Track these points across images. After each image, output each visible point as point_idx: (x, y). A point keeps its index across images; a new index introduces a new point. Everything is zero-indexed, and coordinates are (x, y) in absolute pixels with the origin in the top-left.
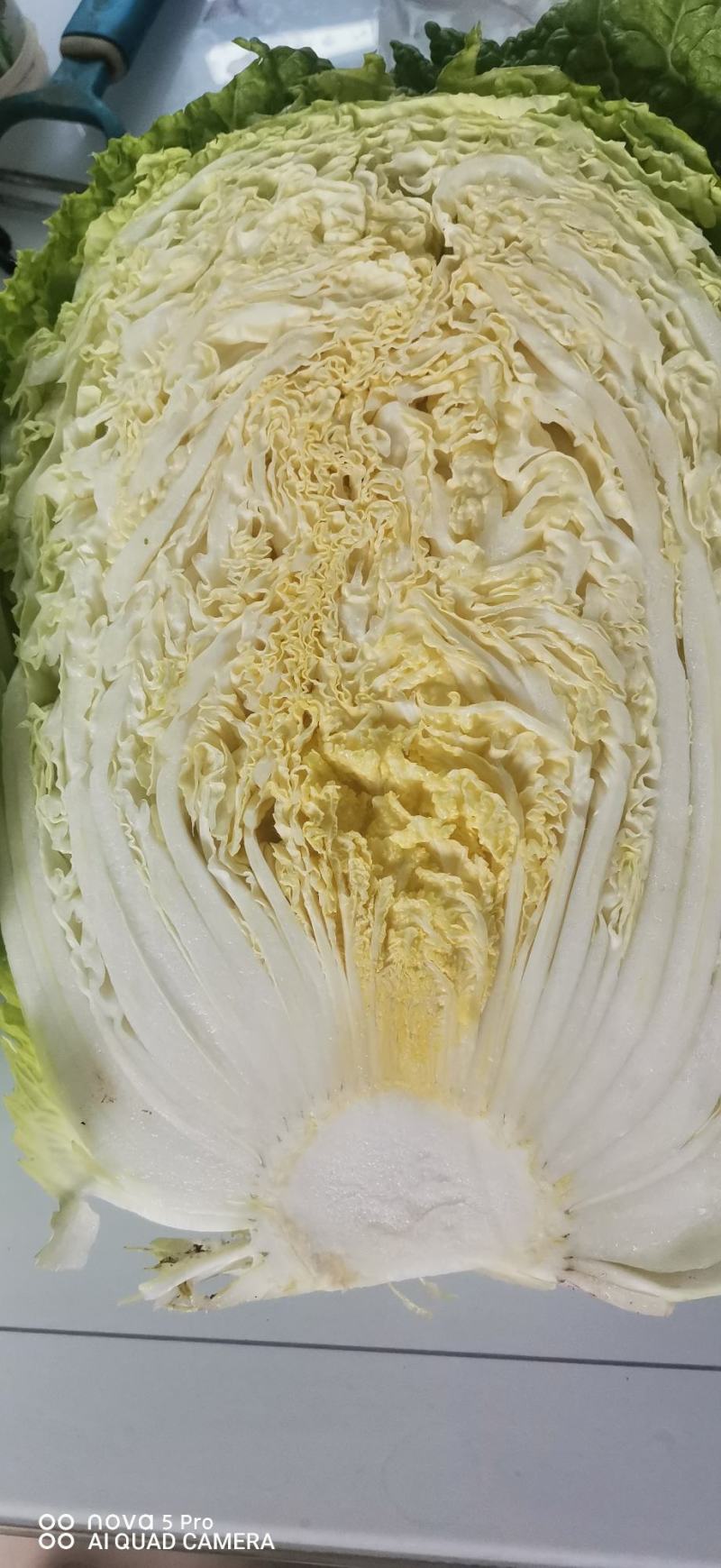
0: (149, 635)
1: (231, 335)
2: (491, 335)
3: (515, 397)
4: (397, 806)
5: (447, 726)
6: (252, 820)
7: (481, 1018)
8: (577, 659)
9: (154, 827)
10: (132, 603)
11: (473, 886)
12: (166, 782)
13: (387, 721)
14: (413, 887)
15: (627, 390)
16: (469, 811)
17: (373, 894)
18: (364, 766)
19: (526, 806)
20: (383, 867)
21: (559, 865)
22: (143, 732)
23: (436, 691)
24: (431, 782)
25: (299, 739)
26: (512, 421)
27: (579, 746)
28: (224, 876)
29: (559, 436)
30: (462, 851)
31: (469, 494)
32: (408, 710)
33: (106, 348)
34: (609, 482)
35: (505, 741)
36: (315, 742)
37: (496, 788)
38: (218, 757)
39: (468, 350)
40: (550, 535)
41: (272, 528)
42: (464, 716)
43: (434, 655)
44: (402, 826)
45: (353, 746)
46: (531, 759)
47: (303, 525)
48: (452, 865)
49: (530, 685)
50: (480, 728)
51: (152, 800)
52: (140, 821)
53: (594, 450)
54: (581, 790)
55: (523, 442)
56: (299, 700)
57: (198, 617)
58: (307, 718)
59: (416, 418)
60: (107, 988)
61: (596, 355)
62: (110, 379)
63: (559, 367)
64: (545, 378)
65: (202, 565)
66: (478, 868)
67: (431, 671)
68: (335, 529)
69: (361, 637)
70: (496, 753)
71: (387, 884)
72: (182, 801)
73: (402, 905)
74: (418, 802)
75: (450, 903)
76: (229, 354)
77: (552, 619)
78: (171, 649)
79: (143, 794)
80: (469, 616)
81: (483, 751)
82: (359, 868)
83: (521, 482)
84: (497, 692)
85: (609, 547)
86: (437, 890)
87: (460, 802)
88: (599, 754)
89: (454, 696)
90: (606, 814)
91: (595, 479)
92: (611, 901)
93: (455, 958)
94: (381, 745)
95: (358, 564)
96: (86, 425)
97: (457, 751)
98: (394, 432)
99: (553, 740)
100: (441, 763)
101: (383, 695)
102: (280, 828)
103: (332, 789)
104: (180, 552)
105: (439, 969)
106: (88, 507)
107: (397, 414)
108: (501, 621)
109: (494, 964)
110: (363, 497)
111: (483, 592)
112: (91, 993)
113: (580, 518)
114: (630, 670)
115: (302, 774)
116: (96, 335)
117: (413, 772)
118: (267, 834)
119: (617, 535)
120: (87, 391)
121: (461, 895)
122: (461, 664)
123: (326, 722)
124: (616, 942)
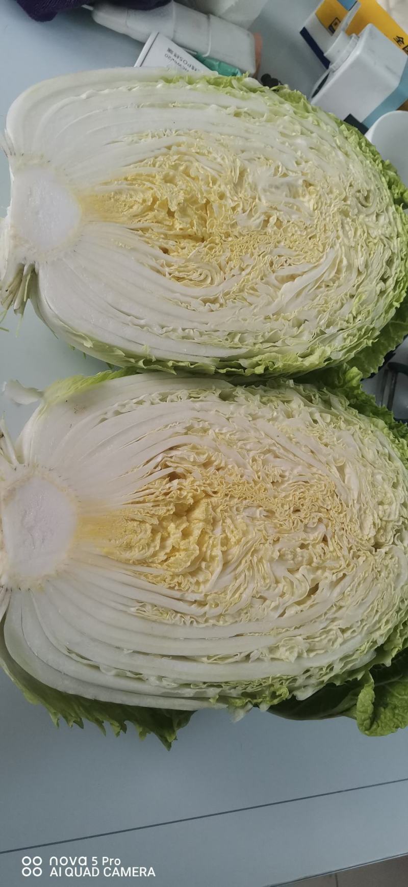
0: (245, 436)
1: (348, 470)
2: (348, 565)
3: (327, 574)
4: (184, 526)
5: (214, 546)
6: (179, 471)
7: (106, 557)
8: (237, 595)
9: (177, 434)
10: (257, 430)
11: (155, 554)
12: (193, 439)
13: (214, 522)
14: (154, 531)
15: (330, 615)
16: (183, 554)
17: (152, 516)
18: (198, 513)
19: (184, 575)
20: (162, 520)
21: (163, 588)
22: (210, 432)
23: (225, 542)
24: (193, 538)
25: (209, 489)
26: (319, 572)
27: (206, 596)
28: (159, 459)
29: (314, 589)
30: (168, 550)
31: (295, 555)
32: (218, 530)
33: (343, 425)
34: (299, 608)
35: (207, 567)
36: (208, 496)
37: (193, 563)
38: (203, 458)
39: (343, 556)
40: (280, 586)
41: (283, 482)
42: (217, 552)
43: (239, 541)
44: (177, 528)
45: (207, 510)
46: (201, 578)
47: (283, 494)
48: (162, 547)
49: (227, 578)
50: (213, 558)
51: (186, 434)
52: (180, 429)
53: (309, 603)
54: (190, 597)
55: (312, 576)
56: (223, 489)
57: (252, 454)
58: (215, 493)
59: (320, 537)
60: (118, 413)
61: (342, 604)
62: (333, 426)
63: (338, 589)
64: (334, 584)
65: (269, 456)
66: (162, 556)
67: (233, 540)
68: (282, 506)
69: (245, 514)
70: (203, 565)
71: (155, 521)
72: (185, 445)
73: (148, 527)
74: (186, 534)
75: (148, 545)
76: (341, 469)
77: (251, 586)
78: (240, 444)
79: (189, 429)
80: (252, 555)
81: (204, 559)
82: (162, 511)
83: (298, 575)
84: (226, 564)
85: (276, 608)
86: (153, 540)
87: (186, 550)
88: (202, 604)
89: (225, 548)
90: (181, 606)
91: (299, 603)
92: (149, 607)
93: (129, 547)
94: (206, 521)
95: (270, 514)
96: (317, 416)
97: (204, 549)
98: (315, 529)
99: (208, 585)
100: (200, 543)
101: (224, 522)
102: (176, 482)
103: (191, 501)
104: (274, 448)
105: (125, 541)
106: (289, 415)
107: (322, 530)
108: (251, 567)
109: (126, 562)
110: (294, 516)
111: (260, 561)
112: (116, 406)
113: (287, 597)
114: (233, 616)
115: (196, 490)
116: (347, 422)
117: (196, 533)
118: (173, 476)
119: (280, 611)
120: (328, 418)
121: (152, 550)
122: (235, 551)
123: (214, 500)
124: (133, 609)
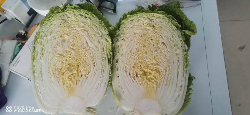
0: (127, 57)
1: (135, 32)
2: (158, 34)
3: (160, 40)
4: (148, 74)
5: (153, 67)
6: (135, 74)
7: (155, 93)
8: (165, 62)
9: (127, 74)
10: (126, 55)
11: (155, 81)
12: (128, 70)
13: (148, 66)
14: (149, 81)
15: (169, 40)
16: (155, 75)
17: (146, 81)
18: (146, 70)
19: (160, 75)
20: (147, 79)
21: (162, 80)
22: (126, 66)
23: (152, 64)
24: (151, 72)
25: (140, 67)
27: (164, 70)
28: (133, 79)
29: (164, 43)
30: (154, 78)
31: (156, 47)
32: (149, 66)
34: (168, 48)
35: (158, 69)
37: (157, 73)
38: (132, 68)
39: (156, 35)
40: (163, 52)
41: (138, 49)
42: (155, 67)
43: (152, 61)
44: (149, 76)
45: (145, 68)
46: (160, 71)
47: (141, 49)
48: (153, 79)
49: (160, 64)
50: (156, 68)
52: (125, 73)
53: (167, 45)
54: (165, 73)
55: (161, 43)
56: (140, 64)
57: (131, 56)
58: (141, 66)
59: (151, 40)
60: (122, 88)
61: (167, 37)
62: (124, 35)
63: (164, 37)
65: (132, 52)
66: (156, 80)
67: (152, 62)
68: (144, 49)
69: (146, 59)
70: (157, 70)
71: (148, 81)
72: (129, 72)
73: (149, 82)
74: (150, 73)
75: (153, 82)
76: (135, 34)
77: (163, 59)
78: (129, 59)
79: (126, 71)
80: (155, 58)
81: (156, 70)
82: (145, 79)
83: (160, 47)
84: (157, 64)
85: (168, 53)
86: (152, 81)
87: (154, 74)
88: (166, 70)
89: (154, 65)
90: (167, 76)
91: (167, 47)
92: (167, 83)
93: (153, 87)
94: (147, 68)
95: (146, 53)
96: (122, 38)
97: (154, 69)
98: (149, 42)
99: (162, 69)
100: (153, 70)
101: (147, 64)
102: (138, 75)
103: (143, 72)
104: (130, 50)
106: (122, 45)
107: (150, 40)
108: (158, 59)
109: (157, 88)
110: (146, 47)
111: (157, 56)
112: (120, 89)
113: (165, 51)
114: (169, 64)
115: (140, 71)
116: (123, 31)
117: (150, 71)
118: (137, 76)
119: (168, 52)
120: (122, 36)
121: (154, 82)
122: (154, 62)
124: (167, 87)
